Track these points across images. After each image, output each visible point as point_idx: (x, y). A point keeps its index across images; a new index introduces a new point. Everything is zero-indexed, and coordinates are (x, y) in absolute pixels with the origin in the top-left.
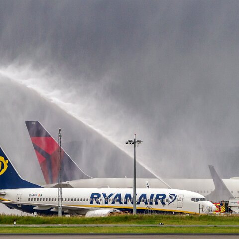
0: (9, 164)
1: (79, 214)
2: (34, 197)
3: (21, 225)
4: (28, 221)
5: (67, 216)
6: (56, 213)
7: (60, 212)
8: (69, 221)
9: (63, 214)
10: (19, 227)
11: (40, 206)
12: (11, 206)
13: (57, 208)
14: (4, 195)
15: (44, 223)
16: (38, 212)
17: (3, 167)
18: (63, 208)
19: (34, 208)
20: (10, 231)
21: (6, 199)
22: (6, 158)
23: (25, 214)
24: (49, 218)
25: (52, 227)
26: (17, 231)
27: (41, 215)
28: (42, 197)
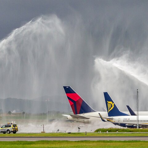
0: (114, 105)
1: (146, 127)
2: (126, 120)
3: (120, 133)
4: (123, 130)
5: (141, 128)
6: (136, 127)
7: (138, 127)
8: (142, 131)
9: (139, 127)
10: (119, 133)
11: (128, 124)
12: (116, 124)
13: (136, 125)
14: (112, 119)
15: (130, 132)
16: (127, 126)
17: (112, 106)
18: (139, 125)
20: (115, 135)
21: (113, 121)
22: (113, 103)
23: (122, 128)
24: (132, 129)
25: (134, 133)
26: (118, 135)
27: (129, 128)
28: (130, 120)
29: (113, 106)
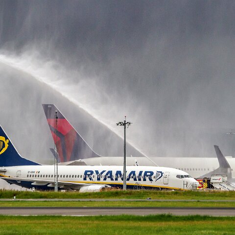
0: (9, 143)
1: (72, 189)
2: (32, 174)
3: (21, 200)
4: (27, 195)
5: (62, 191)
6: (53, 188)
7: (56, 187)
8: (64, 196)
9: (59, 189)
10: (19, 201)
11: (37, 182)
12: (11, 181)
13: (53, 183)
14: (5, 172)
15: (41, 197)
16: (35, 186)
17: (4, 146)
18: (59, 184)
19: (32, 184)
20: (11, 205)
21: (7, 175)
22: (6, 138)
23: (24, 189)
24: (46, 193)
25: (48, 201)
26: (16, 205)
27: (38, 190)
28: (40, 174)
29: (7, 146)
